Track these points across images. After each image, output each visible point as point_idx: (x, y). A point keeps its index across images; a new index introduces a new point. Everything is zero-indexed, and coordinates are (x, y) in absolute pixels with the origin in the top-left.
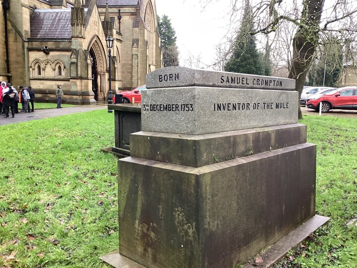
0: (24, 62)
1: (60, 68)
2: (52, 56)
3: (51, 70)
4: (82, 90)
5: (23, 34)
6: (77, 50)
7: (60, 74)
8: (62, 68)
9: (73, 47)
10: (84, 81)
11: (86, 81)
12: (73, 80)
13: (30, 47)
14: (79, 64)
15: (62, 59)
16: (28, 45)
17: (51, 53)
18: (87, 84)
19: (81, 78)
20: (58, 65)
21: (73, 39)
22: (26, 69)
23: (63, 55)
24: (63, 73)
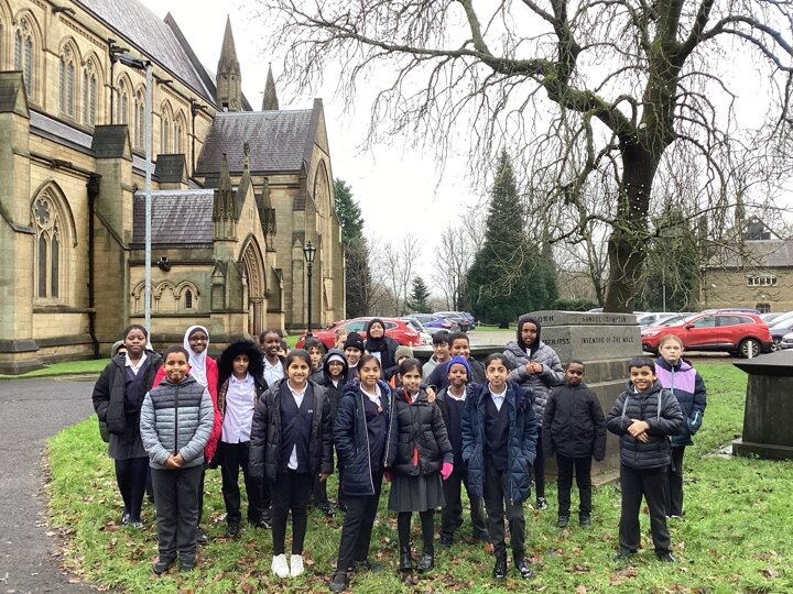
0: (123, 288)
1: (189, 295)
2: (176, 274)
3: (172, 298)
4: (230, 332)
5: (123, 237)
6: (225, 262)
7: (189, 304)
8: (193, 294)
9: (217, 257)
10: (236, 317)
11: (238, 315)
12: (216, 316)
13: (133, 258)
14: (227, 287)
15: (193, 279)
16: (130, 255)
17: (174, 269)
18: (242, 320)
19: (231, 312)
20: (185, 290)
21: (215, 244)
22: (125, 299)
23: (197, 272)
24: (195, 304)
